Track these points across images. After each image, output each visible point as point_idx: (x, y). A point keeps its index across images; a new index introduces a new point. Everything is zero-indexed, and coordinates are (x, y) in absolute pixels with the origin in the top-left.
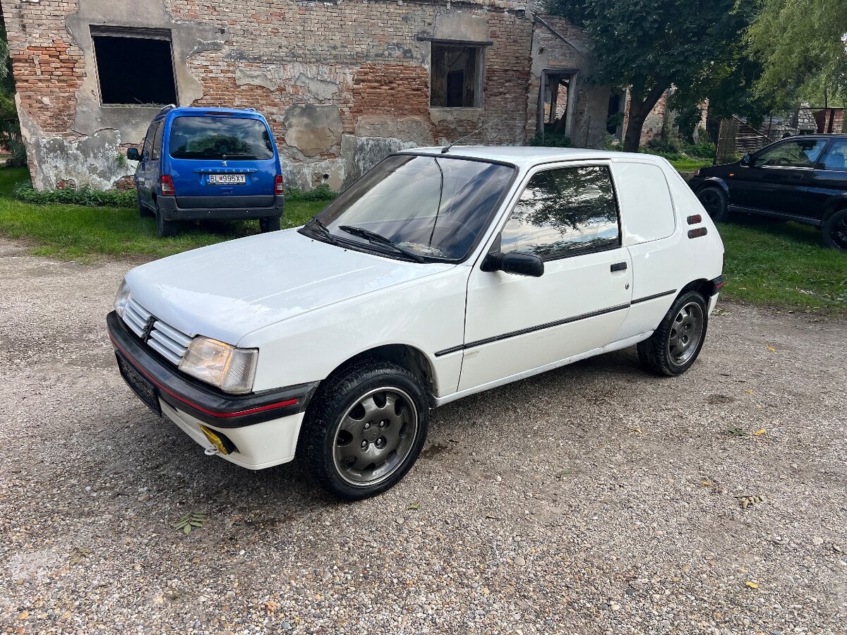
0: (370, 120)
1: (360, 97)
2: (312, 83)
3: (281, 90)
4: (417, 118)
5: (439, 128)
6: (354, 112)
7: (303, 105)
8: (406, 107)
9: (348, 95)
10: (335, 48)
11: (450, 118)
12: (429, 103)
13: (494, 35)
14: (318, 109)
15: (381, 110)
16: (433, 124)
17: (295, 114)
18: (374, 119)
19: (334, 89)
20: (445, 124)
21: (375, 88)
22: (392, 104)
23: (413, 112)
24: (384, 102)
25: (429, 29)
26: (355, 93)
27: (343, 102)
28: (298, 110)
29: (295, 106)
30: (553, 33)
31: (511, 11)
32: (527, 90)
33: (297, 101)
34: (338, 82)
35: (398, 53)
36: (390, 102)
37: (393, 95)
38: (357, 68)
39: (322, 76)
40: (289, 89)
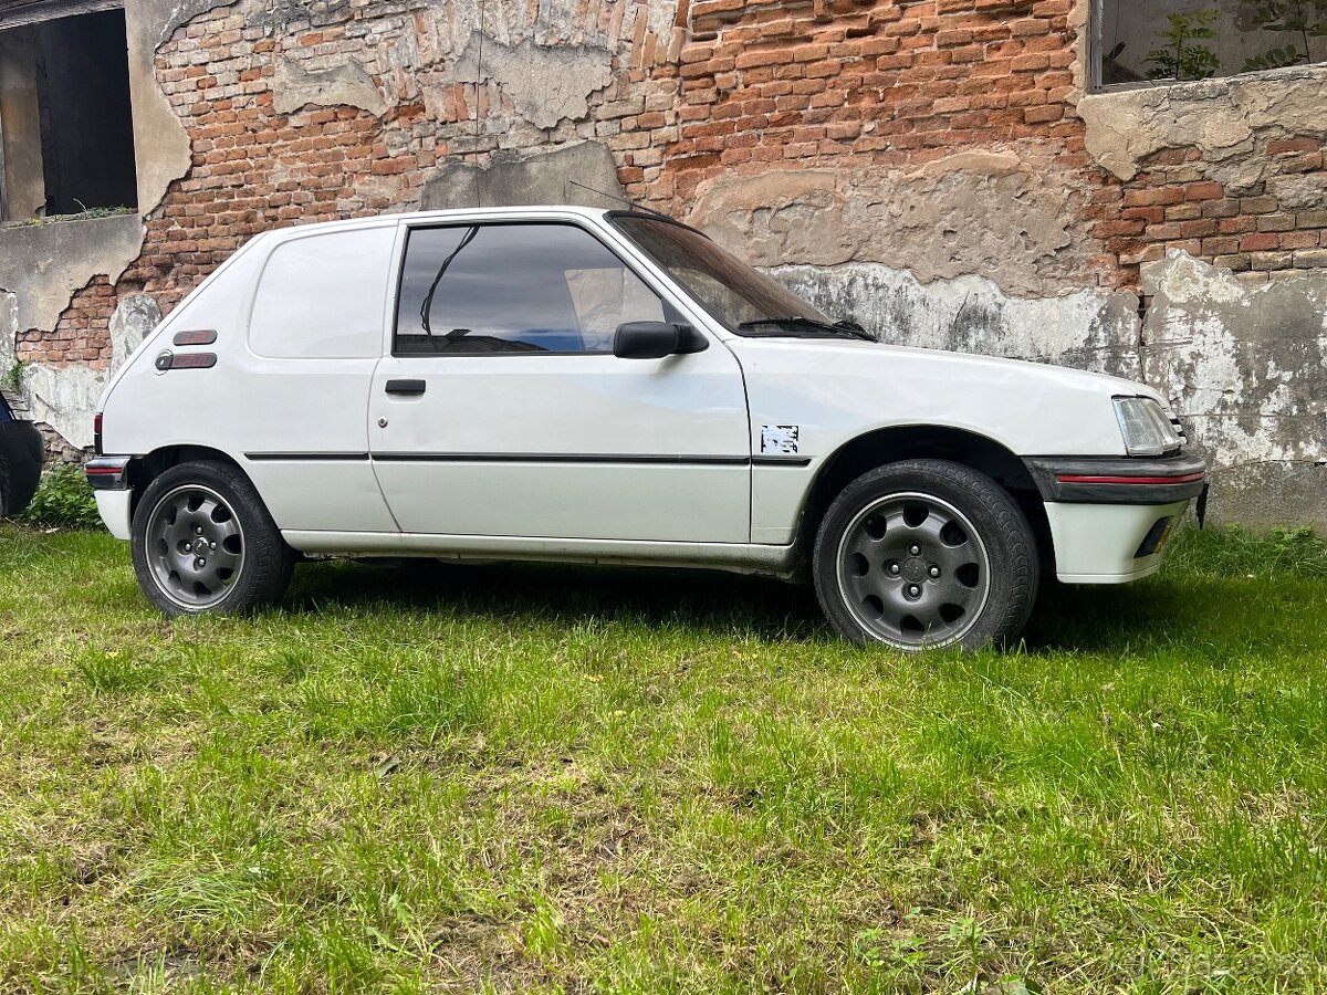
0: (749, 194)
1: (710, 95)
2: (515, 63)
3: (410, 109)
5: (1142, 196)
6: (682, 165)
7: (483, 160)
8: (942, 105)
9: (655, 93)
12: (1077, 67)
14: (533, 168)
15: (806, 137)
16: (1106, 178)
17: (452, 196)
18: (772, 181)
19: (596, 71)
20: (1188, 171)
21: (788, 38)
22: (866, 103)
23: (982, 124)
24: (828, 97)
26: (683, 72)
27: (630, 123)
28: (463, 179)
29: (454, 164)
33: (461, 143)
34: (612, 44)
36: (854, 95)
37: (871, 59)
39: (550, 28)
40: (437, 104)
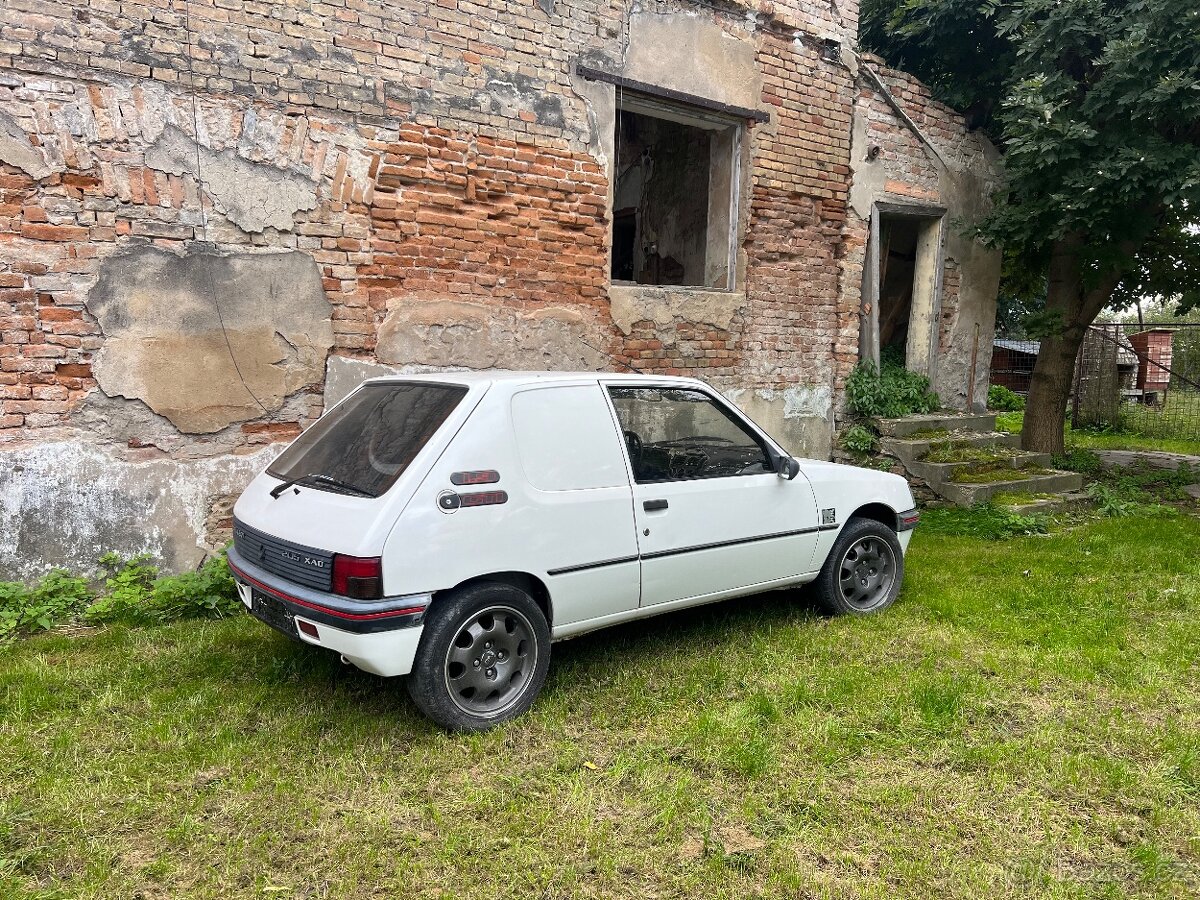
0: (428, 313)
1: (396, 234)
2: (216, 167)
3: (80, 180)
4: (573, 311)
5: (633, 344)
6: (373, 283)
7: (176, 246)
8: (543, 275)
9: (355, 225)
10: (307, 54)
11: (662, 315)
12: (608, 268)
13: (769, 95)
14: (238, 264)
15: (464, 280)
16: (617, 331)
17: (140, 276)
18: (441, 307)
19: (305, 197)
20: (649, 333)
21: (448, 208)
22: (499, 265)
23: (560, 292)
24: (477, 256)
25: (610, 48)
26: (378, 216)
27: (332, 243)
28: (152, 263)
29: (141, 246)
30: (896, 113)
31: (809, 39)
32: (838, 251)
33: (151, 227)
34: (316, 176)
35: (518, 104)
36: (492, 258)
37: (502, 237)
38: (387, 136)
39: (256, 147)
40: (118, 181)
